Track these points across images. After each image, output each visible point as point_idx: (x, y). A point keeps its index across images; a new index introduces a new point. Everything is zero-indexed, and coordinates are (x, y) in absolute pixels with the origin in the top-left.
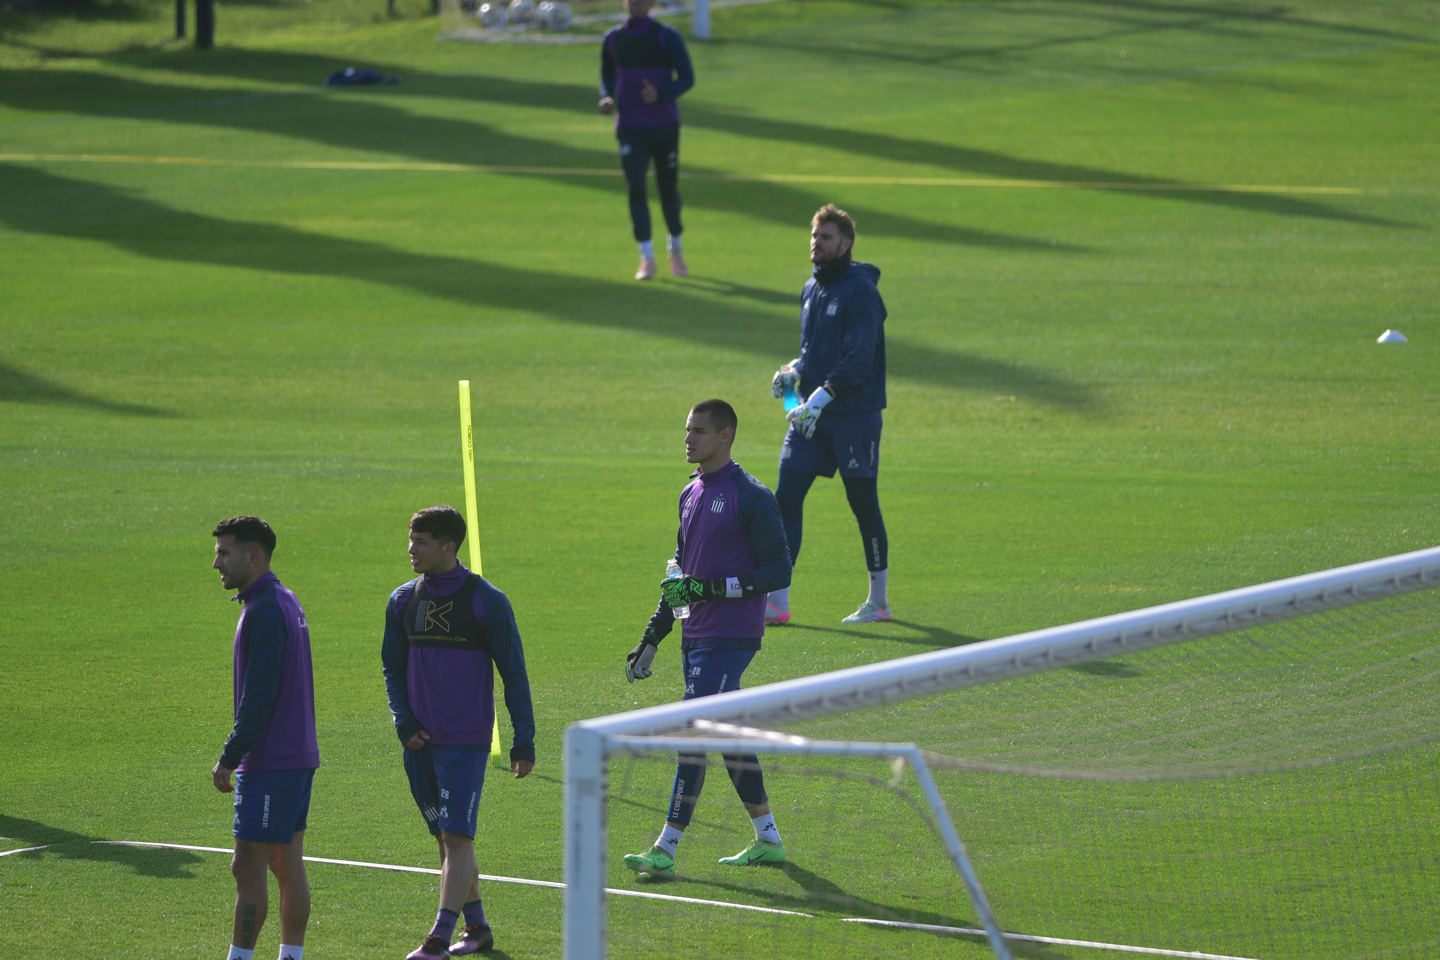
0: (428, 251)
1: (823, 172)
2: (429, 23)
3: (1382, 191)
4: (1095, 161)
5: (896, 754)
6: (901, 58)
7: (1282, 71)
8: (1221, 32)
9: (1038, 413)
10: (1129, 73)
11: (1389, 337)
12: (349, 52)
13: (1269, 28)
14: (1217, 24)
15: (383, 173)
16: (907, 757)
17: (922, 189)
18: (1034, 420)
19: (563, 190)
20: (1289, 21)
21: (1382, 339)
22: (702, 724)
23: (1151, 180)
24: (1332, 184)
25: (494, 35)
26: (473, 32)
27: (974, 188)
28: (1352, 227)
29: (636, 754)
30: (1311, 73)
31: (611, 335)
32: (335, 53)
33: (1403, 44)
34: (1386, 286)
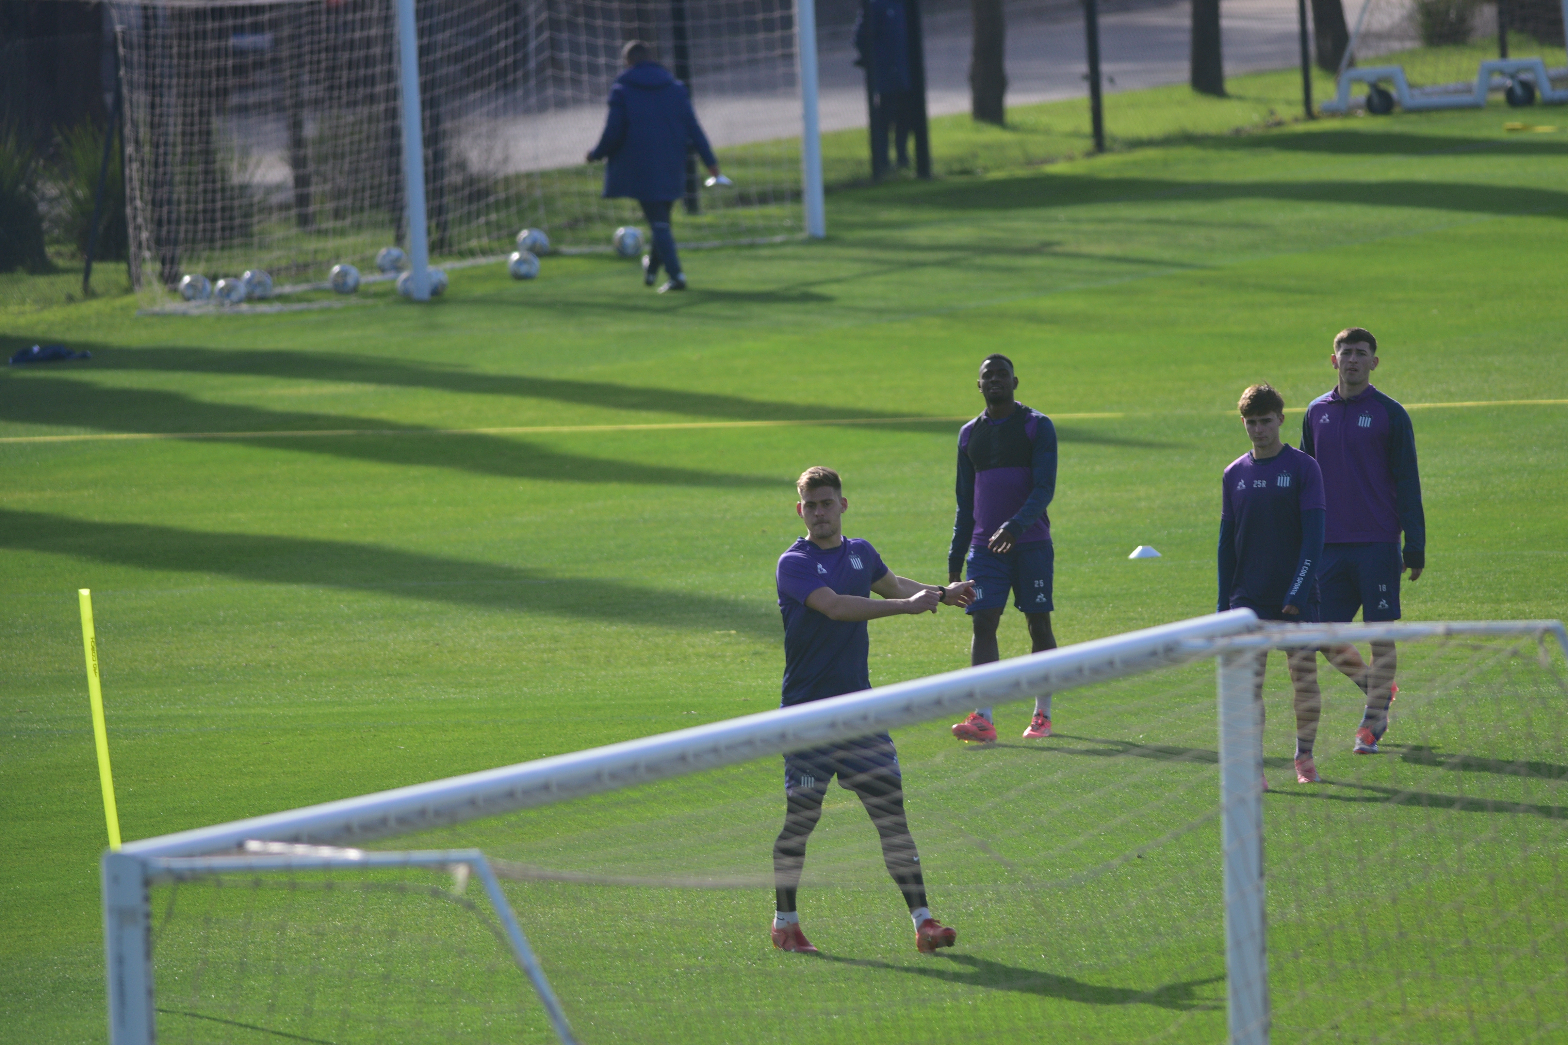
0: (109, 519)
1: (544, 423)
2: (128, 300)
3: (1145, 414)
4: (836, 399)
5: (459, 861)
6: (635, 309)
7: (1046, 304)
8: (981, 268)
9: (760, 647)
10: (879, 312)
11: (1142, 552)
12: (39, 331)
13: (1035, 261)
14: (979, 260)
15: (65, 444)
16: (470, 863)
17: (647, 434)
18: (756, 653)
19: (258, 453)
20: (1055, 255)
21: (1134, 555)
22: (253, 845)
23: (895, 415)
24: (1092, 409)
25: (193, 308)
26: (174, 305)
27: (705, 430)
28: (1110, 450)
29: (179, 878)
30: (1077, 304)
31: (302, 591)
32: (23, 333)
33: (1178, 272)
34: (1143, 504)
